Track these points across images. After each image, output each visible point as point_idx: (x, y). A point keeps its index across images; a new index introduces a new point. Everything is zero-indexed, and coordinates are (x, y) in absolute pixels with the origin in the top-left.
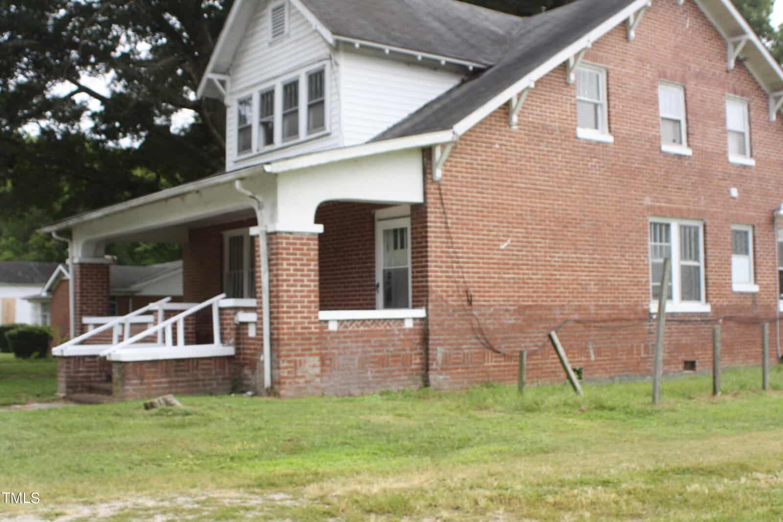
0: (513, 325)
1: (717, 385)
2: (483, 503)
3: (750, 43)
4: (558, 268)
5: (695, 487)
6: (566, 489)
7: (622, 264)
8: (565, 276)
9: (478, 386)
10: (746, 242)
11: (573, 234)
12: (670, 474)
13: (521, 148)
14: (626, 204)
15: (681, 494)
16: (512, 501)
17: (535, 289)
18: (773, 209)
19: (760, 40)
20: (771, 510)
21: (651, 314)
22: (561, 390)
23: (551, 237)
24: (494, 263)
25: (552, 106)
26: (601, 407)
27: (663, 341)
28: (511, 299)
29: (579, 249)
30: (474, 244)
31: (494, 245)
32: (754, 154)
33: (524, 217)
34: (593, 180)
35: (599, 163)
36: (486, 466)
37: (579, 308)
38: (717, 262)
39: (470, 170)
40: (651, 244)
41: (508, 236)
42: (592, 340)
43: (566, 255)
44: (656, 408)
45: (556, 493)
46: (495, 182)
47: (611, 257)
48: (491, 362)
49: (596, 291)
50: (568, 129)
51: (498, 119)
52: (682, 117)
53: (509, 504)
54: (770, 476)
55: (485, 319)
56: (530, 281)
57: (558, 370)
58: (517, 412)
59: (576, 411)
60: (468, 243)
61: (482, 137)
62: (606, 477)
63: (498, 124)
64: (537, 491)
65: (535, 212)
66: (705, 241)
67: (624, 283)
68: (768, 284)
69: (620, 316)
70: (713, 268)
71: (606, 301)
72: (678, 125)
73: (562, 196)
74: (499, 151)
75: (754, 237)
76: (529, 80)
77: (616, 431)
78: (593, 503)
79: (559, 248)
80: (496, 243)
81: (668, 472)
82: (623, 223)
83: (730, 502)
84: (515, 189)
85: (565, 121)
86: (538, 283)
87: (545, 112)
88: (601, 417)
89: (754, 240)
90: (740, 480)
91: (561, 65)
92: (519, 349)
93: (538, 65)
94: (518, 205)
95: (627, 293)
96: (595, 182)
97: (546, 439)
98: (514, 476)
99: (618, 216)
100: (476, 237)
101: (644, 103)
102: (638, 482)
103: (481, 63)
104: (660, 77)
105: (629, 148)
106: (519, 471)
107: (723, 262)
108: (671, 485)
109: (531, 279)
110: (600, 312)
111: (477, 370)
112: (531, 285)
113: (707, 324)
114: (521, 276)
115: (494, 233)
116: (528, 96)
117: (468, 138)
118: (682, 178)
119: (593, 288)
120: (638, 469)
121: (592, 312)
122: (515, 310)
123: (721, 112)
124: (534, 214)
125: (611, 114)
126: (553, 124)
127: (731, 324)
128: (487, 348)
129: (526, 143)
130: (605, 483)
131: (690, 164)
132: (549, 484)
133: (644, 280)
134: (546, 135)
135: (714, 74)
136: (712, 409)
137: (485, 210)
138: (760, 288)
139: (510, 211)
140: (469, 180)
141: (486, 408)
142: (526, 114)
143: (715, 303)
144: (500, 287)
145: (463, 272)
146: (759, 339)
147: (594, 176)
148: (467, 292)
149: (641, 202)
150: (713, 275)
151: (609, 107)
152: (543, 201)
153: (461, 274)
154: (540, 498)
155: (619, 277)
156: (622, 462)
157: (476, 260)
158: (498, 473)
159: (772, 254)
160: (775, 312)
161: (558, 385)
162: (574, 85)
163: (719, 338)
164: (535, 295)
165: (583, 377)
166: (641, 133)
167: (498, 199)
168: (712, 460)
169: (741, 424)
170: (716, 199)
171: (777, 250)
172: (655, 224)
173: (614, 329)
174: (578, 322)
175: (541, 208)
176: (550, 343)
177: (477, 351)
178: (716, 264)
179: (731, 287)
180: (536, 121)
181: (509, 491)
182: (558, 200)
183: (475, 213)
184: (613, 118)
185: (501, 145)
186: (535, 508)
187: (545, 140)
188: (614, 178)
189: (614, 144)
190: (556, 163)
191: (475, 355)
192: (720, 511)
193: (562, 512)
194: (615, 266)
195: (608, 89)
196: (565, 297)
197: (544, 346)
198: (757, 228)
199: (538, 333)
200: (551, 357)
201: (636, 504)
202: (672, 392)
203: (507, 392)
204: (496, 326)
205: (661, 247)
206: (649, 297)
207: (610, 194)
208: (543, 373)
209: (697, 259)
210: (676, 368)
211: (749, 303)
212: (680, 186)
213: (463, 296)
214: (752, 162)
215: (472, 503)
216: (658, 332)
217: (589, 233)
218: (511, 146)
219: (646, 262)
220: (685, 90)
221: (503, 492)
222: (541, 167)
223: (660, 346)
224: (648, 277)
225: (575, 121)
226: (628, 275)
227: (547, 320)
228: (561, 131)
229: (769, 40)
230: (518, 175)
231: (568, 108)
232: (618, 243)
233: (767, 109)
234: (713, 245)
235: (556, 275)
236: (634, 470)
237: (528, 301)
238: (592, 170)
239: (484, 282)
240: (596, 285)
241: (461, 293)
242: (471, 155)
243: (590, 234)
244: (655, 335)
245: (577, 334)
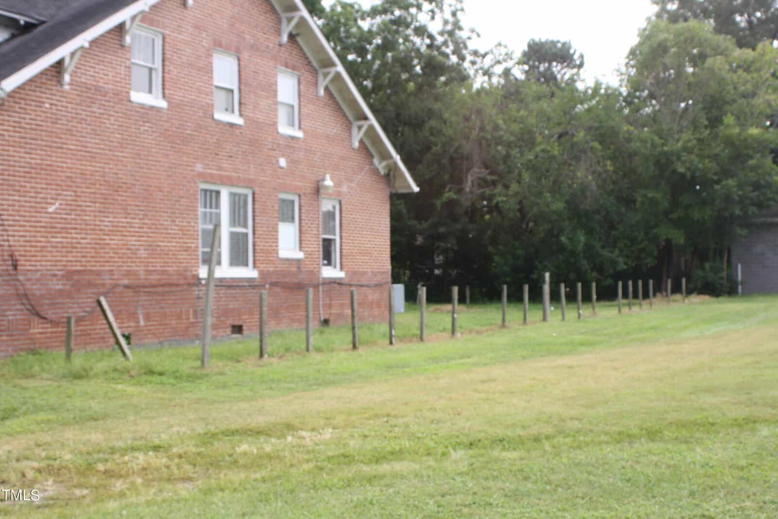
0: (60, 290)
1: (264, 347)
2: (30, 475)
3: (302, 20)
4: (107, 232)
5: (244, 447)
6: (117, 456)
7: (172, 229)
8: (115, 241)
9: (23, 353)
10: (293, 211)
11: (124, 198)
12: (220, 436)
13: (73, 108)
14: (177, 170)
15: (230, 456)
16: (61, 472)
17: (84, 254)
18: (318, 179)
19: (312, 17)
20: (316, 466)
21: (199, 279)
22: (110, 356)
23: (102, 201)
24: (41, 227)
25: (105, 68)
26: (151, 372)
27: (211, 305)
28: (58, 263)
29: (129, 214)
30: (20, 206)
31: (43, 208)
32: (303, 126)
33: (74, 180)
34: (145, 145)
35: (152, 128)
36: (33, 436)
37: (129, 273)
38: (264, 229)
39: (18, 129)
40: (201, 210)
41: (56, 199)
42: (143, 305)
43: (116, 220)
44: (205, 372)
45: (107, 460)
46: (44, 143)
47: (162, 222)
48: (37, 329)
49: (146, 256)
50: (121, 91)
51: (49, 77)
52: (235, 87)
53: (59, 475)
54: (314, 434)
55: (32, 284)
56: (79, 246)
57: (106, 336)
58: (65, 380)
59: (126, 377)
60: (14, 205)
61: (31, 96)
62: (157, 442)
63: (49, 82)
64: (87, 460)
65: (85, 174)
66: (254, 209)
67: (174, 249)
68: (312, 251)
69: (170, 281)
70: (261, 234)
71: (156, 266)
72: (230, 95)
73: (113, 160)
74: (49, 111)
75: (300, 206)
76: (83, 39)
77: (166, 396)
78: (144, 469)
79: (109, 213)
80: (44, 205)
81: (217, 434)
82: (174, 189)
83: (278, 461)
84: (65, 151)
85: (119, 84)
86: (86, 248)
87: (98, 73)
88: (151, 382)
89: (300, 209)
90: (285, 438)
91: (116, 27)
92: (66, 315)
93: (93, 25)
94: (68, 168)
95: (176, 259)
96: (147, 147)
97: (95, 406)
98: (63, 445)
99: (170, 182)
100: (22, 199)
101: (199, 70)
102: (188, 445)
103: (32, 18)
104: (215, 45)
105: (182, 114)
106: (68, 439)
107: (270, 229)
108: (221, 447)
109: (80, 243)
110: (149, 277)
111: (23, 337)
112: (79, 250)
113: (254, 289)
114: (69, 240)
115: (42, 195)
116: (82, 56)
117: (17, 95)
118: (233, 146)
119: (143, 253)
120: (189, 432)
121: (142, 277)
122: (63, 276)
123: (273, 84)
124: (83, 177)
125: (166, 79)
126: (106, 86)
127: (278, 290)
128: (33, 314)
129: (77, 104)
130: (156, 448)
131: (241, 133)
132: (99, 452)
133: (193, 245)
134: (99, 97)
135: (267, 47)
136: (260, 371)
137: (33, 171)
138: (305, 254)
139: (59, 174)
140: (17, 139)
141: (33, 376)
142: (79, 75)
143: (261, 269)
144: (48, 252)
145: (8, 236)
146: (303, 303)
147: (146, 141)
148: (11, 256)
149: (193, 168)
150: (261, 242)
151: (163, 72)
152: (94, 164)
153: (6, 238)
154: (90, 467)
155: (169, 242)
156: (172, 426)
157: (22, 223)
158: (45, 444)
159: (317, 222)
160: (318, 278)
161: (107, 351)
162: (129, 47)
163: (265, 303)
164: (84, 259)
165: (132, 342)
166: (194, 100)
167: (47, 160)
168: (259, 421)
169: (287, 385)
170: (265, 168)
171: (321, 220)
172: (206, 191)
173: (163, 294)
174: (127, 287)
175: (92, 171)
176: (98, 309)
177: (22, 317)
178: (263, 231)
179: (277, 253)
180: (88, 82)
181: (58, 461)
182: (109, 164)
183: (22, 174)
184: (167, 84)
185: (51, 104)
186: (85, 478)
187: (97, 102)
188: (166, 144)
189: (168, 109)
190: (108, 125)
191: (20, 322)
192: (268, 470)
193: (113, 480)
194: (165, 231)
195: (164, 54)
196: (114, 262)
197: (92, 312)
198: (303, 197)
199: (88, 298)
200: (100, 322)
201: (188, 467)
202: (220, 356)
203: (54, 359)
204: (44, 292)
205: (211, 213)
206: (198, 263)
207: (162, 160)
208: (91, 339)
209: (245, 226)
210: (224, 332)
211: (294, 269)
212: (230, 154)
213: (8, 260)
214: (300, 134)
215: (19, 476)
216: (207, 298)
217: (139, 197)
218: (62, 106)
219: (196, 228)
220: (239, 60)
221: (52, 462)
222: (92, 130)
223: (209, 311)
224: (198, 243)
225: (130, 84)
226: (178, 240)
227: (96, 286)
228: (114, 94)
229: (320, 18)
230: (69, 137)
231: (122, 70)
232: (168, 208)
233: (316, 84)
234: (260, 213)
235: (105, 239)
236: (185, 433)
237: (76, 266)
238: (144, 134)
239: (31, 246)
240: (145, 250)
241: (6, 258)
242: (19, 113)
243: (141, 199)
244: (204, 300)
245: (127, 299)
